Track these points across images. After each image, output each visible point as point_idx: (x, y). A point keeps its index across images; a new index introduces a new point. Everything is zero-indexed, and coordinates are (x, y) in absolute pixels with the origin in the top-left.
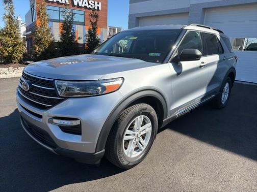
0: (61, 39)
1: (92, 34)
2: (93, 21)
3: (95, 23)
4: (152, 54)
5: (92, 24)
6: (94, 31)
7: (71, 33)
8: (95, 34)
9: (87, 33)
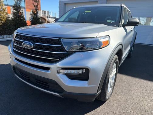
0: (13, 16)
1: (35, 14)
2: (35, 5)
3: (37, 6)
4: (109, 21)
5: (35, 7)
6: (36, 12)
7: (21, 12)
8: (37, 13)
9: (32, 13)
